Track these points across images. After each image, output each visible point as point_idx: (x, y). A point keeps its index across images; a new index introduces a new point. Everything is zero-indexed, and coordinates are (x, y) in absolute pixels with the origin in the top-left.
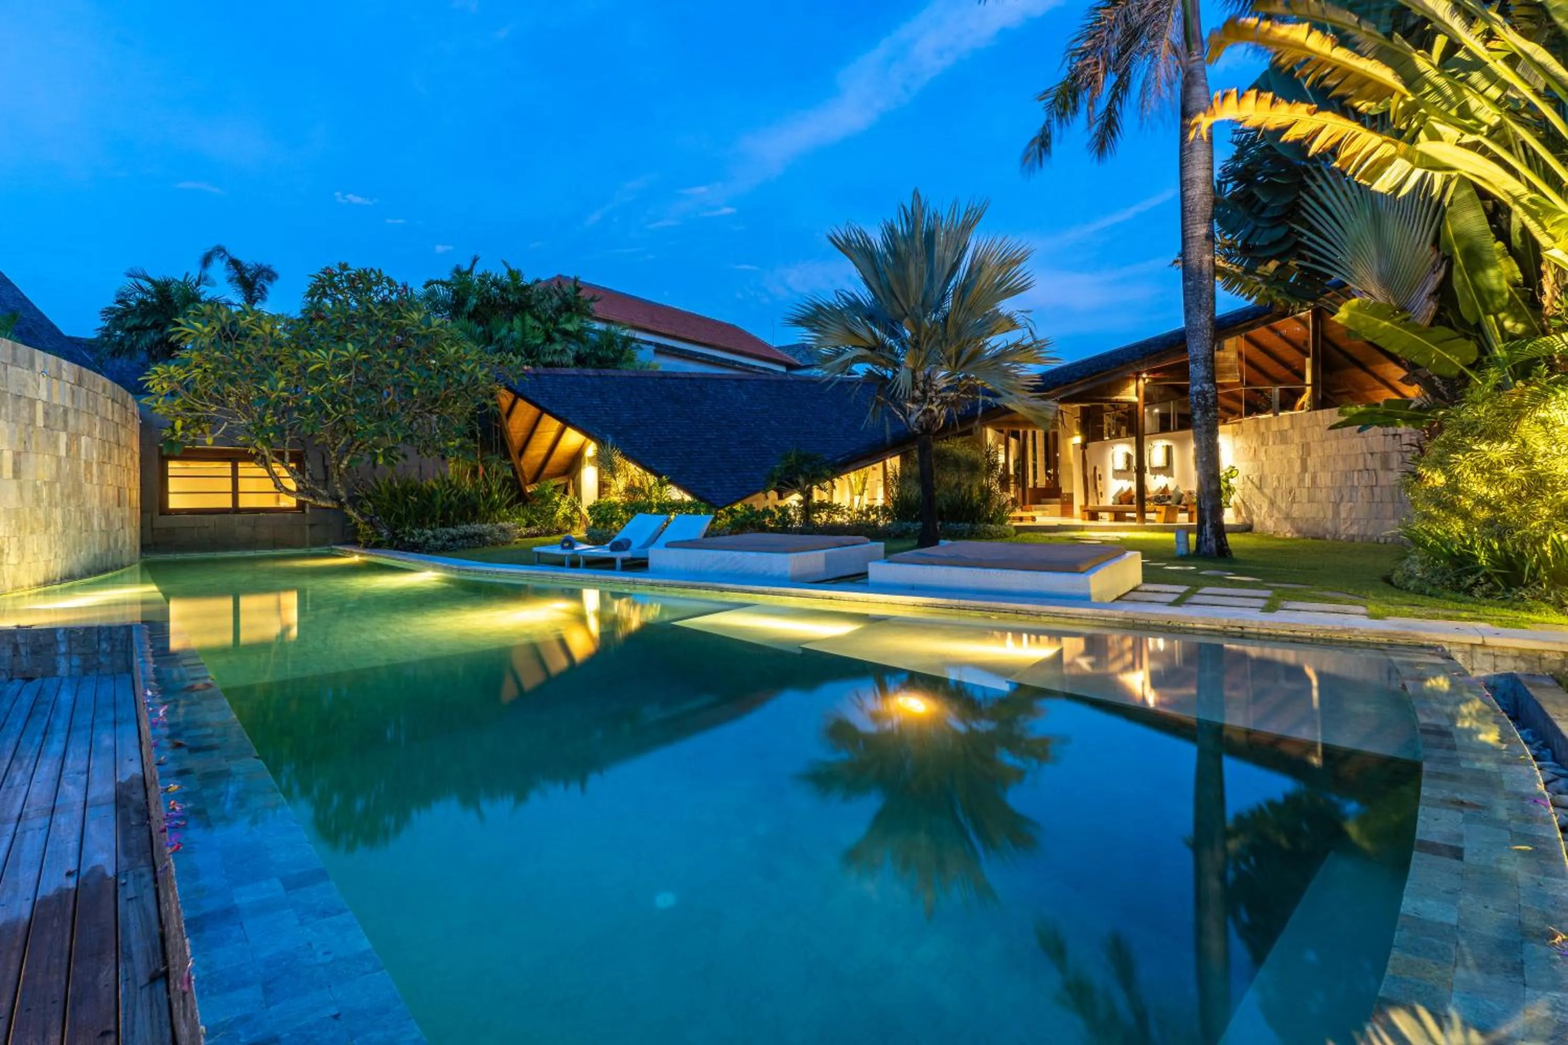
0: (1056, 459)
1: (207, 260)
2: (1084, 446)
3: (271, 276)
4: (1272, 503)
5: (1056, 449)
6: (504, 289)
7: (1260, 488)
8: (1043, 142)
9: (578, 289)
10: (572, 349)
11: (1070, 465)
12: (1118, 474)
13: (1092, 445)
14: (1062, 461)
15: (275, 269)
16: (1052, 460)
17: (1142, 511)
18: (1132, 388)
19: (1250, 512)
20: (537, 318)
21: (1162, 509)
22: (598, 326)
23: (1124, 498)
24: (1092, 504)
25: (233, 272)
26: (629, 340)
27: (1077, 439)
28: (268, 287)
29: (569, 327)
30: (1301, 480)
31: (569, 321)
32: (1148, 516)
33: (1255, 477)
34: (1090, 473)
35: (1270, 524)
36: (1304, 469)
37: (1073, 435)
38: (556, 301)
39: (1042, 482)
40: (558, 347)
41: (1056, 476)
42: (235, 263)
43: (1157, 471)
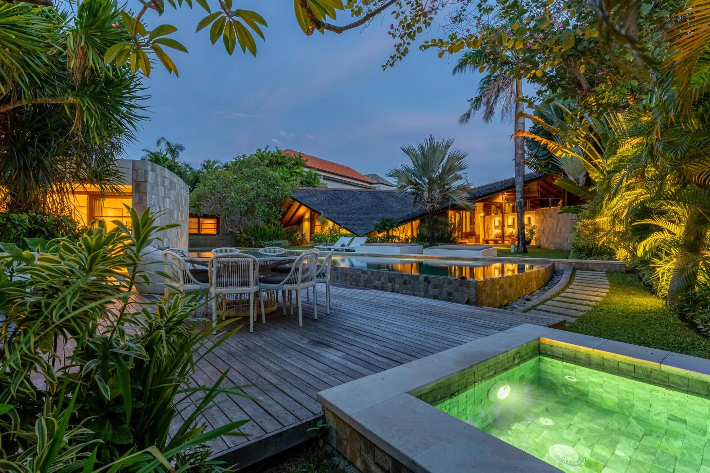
0: (474, 222)
1: (158, 143)
2: (484, 217)
3: (182, 149)
4: (547, 238)
5: (474, 218)
6: (276, 157)
7: (543, 233)
8: (468, 115)
9: (301, 157)
10: (299, 179)
11: (479, 224)
12: (496, 227)
13: (487, 217)
14: (476, 223)
15: (183, 146)
16: (472, 222)
17: (503, 241)
18: (501, 198)
19: (540, 241)
20: (287, 167)
21: (511, 240)
22: (307, 170)
23: (497, 236)
24: (487, 238)
25: (168, 147)
26: (316, 175)
27: (482, 214)
28: (180, 153)
29: (298, 171)
30: (556, 230)
31: (297, 168)
32: (505, 242)
33: (542, 229)
34: (486, 227)
35: (546, 245)
36: (557, 226)
37: (480, 213)
38: (293, 162)
39: (468, 230)
40: (294, 178)
41: (474, 228)
42: (168, 143)
43: (509, 226)
